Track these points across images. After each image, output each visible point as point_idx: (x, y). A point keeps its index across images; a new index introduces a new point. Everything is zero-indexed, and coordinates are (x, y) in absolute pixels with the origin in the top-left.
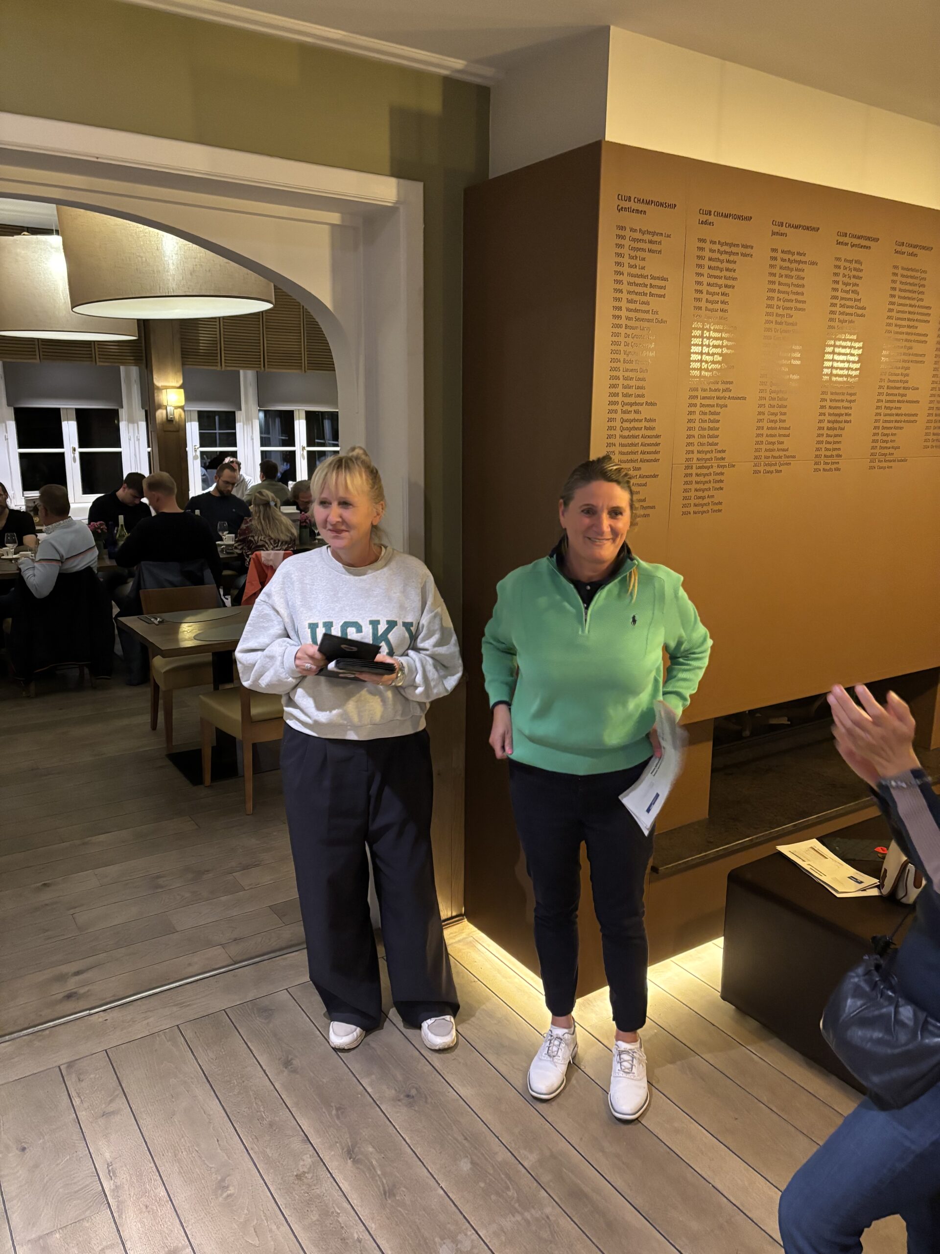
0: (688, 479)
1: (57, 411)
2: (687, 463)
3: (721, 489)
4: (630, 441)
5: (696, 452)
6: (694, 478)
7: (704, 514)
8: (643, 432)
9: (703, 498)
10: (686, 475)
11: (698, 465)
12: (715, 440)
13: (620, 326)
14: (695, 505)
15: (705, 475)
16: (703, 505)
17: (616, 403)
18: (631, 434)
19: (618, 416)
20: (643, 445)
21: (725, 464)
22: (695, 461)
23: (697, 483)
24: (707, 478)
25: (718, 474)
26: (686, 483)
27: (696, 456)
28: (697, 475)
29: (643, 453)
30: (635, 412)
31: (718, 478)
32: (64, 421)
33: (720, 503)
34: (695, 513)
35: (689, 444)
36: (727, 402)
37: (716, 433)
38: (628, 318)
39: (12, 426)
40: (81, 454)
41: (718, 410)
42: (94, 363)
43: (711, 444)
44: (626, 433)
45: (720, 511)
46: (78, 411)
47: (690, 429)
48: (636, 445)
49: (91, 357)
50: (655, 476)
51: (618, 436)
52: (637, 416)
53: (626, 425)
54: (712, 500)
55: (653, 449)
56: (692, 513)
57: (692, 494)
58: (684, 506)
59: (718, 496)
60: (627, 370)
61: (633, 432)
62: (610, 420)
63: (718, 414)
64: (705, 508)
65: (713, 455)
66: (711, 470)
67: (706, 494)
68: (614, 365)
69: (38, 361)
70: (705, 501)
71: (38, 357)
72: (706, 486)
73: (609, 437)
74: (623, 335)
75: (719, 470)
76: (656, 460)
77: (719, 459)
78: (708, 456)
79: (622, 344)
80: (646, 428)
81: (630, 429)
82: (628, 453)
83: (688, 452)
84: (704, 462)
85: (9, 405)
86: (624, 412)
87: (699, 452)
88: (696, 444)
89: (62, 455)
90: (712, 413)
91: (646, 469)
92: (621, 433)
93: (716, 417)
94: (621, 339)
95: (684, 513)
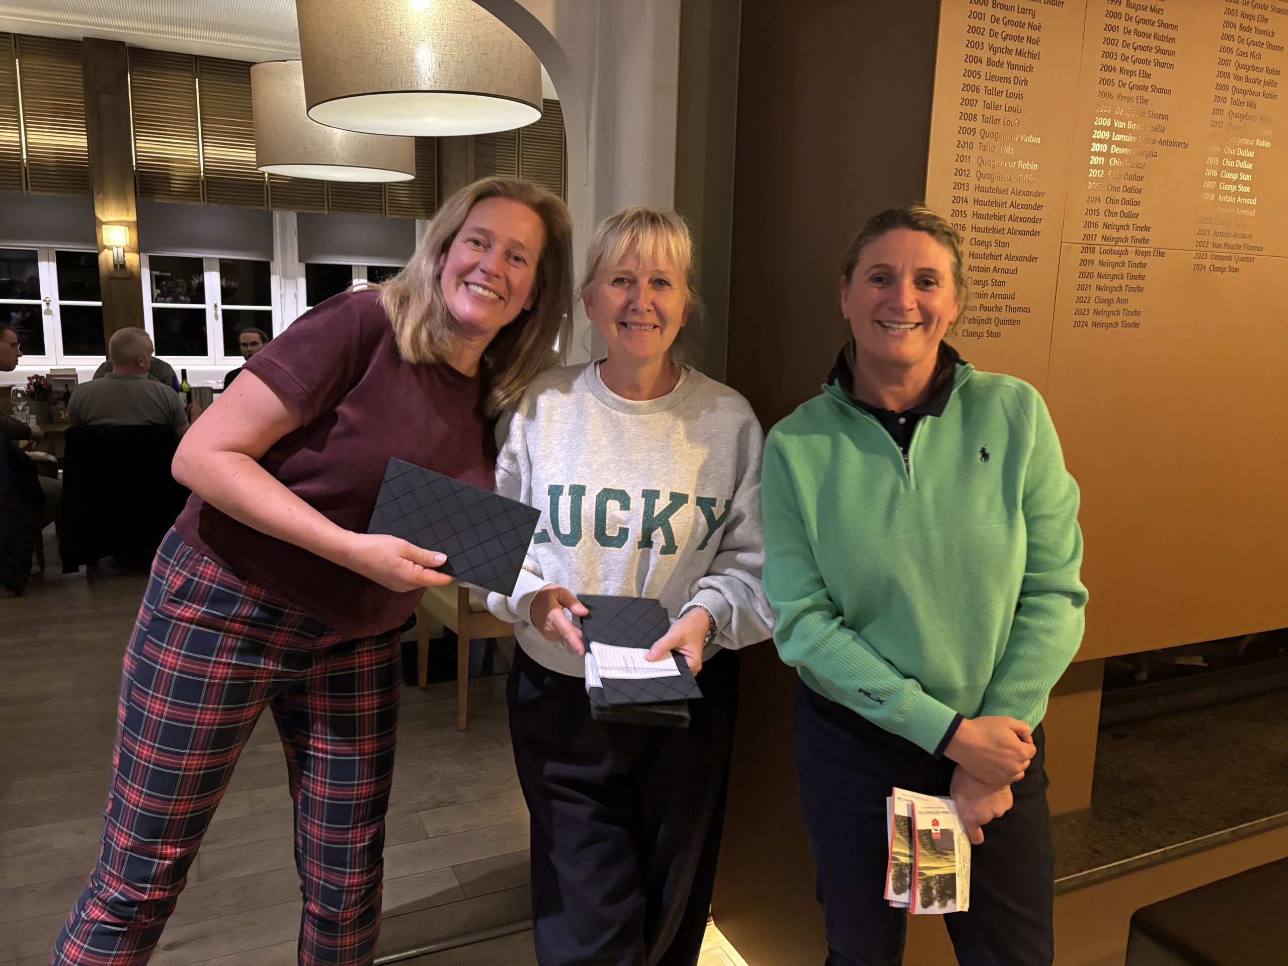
0: (1087, 269)
2: (1086, 242)
3: (1140, 289)
4: (992, 197)
5: (1101, 225)
6: (1097, 269)
7: (1110, 329)
8: (1015, 185)
9: (1109, 302)
10: (1084, 262)
11: (1104, 248)
12: (1135, 209)
14: (1096, 312)
15: (1114, 265)
16: (1109, 314)
17: (972, 131)
18: (994, 186)
19: (974, 153)
20: (1015, 205)
21: (1149, 250)
22: (1099, 240)
23: (1100, 276)
24: (1117, 271)
25: (1136, 265)
26: (1082, 275)
27: (1100, 232)
28: (1101, 263)
29: (1013, 219)
31: (1136, 271)
32: (355, 278)
33: (1137, 313)
34: (1095, 325)
35: (1090, 212)
36: (1159, 148)
37: (1136, 197)
39: (302, 282)
41: (1141, 160)
42: (384, 215)
43: (1126, 215)
44: (986, 183)
45: (1136, 325)
46: (370, 269)
48: (1003, 204)
49: (381, 209)
50: (1032, 259)
51: (972, 187)
53: (986, 170)
54: (1125, 306)
55: (1030, 213)
56: (1090, 324)
57: (1093, 293)
58: (1078, 312)
59: (1135, 301)
60: (992, 78)
61: (998, 183)
62: (961, 158)
63: (1142, 166)
64: (1113, 318)
65: (1129, 233)
66: (1126, 259)
67: (1115, 295)
68: (973, 67)
70: (1114, 307)
71: (326, 207)
72: (1116, 283)
73: (958, 186)
74: (988, 17)
75: (1138, 259)
76: (1034, 233)
77: (1139, 241)
78: (1122, 234)
79: (987, 32)
81: (993, 178)
82: (988, 217)
83: (1088, 224)
84: (1114, 243)
86: (983, 151)
87: (1106, 226)
88: (1102, 212)
91: (1018, 245)
92: (978, 183)
93: (1139, 172)
94: (986, 24)
95: (1077, 324)
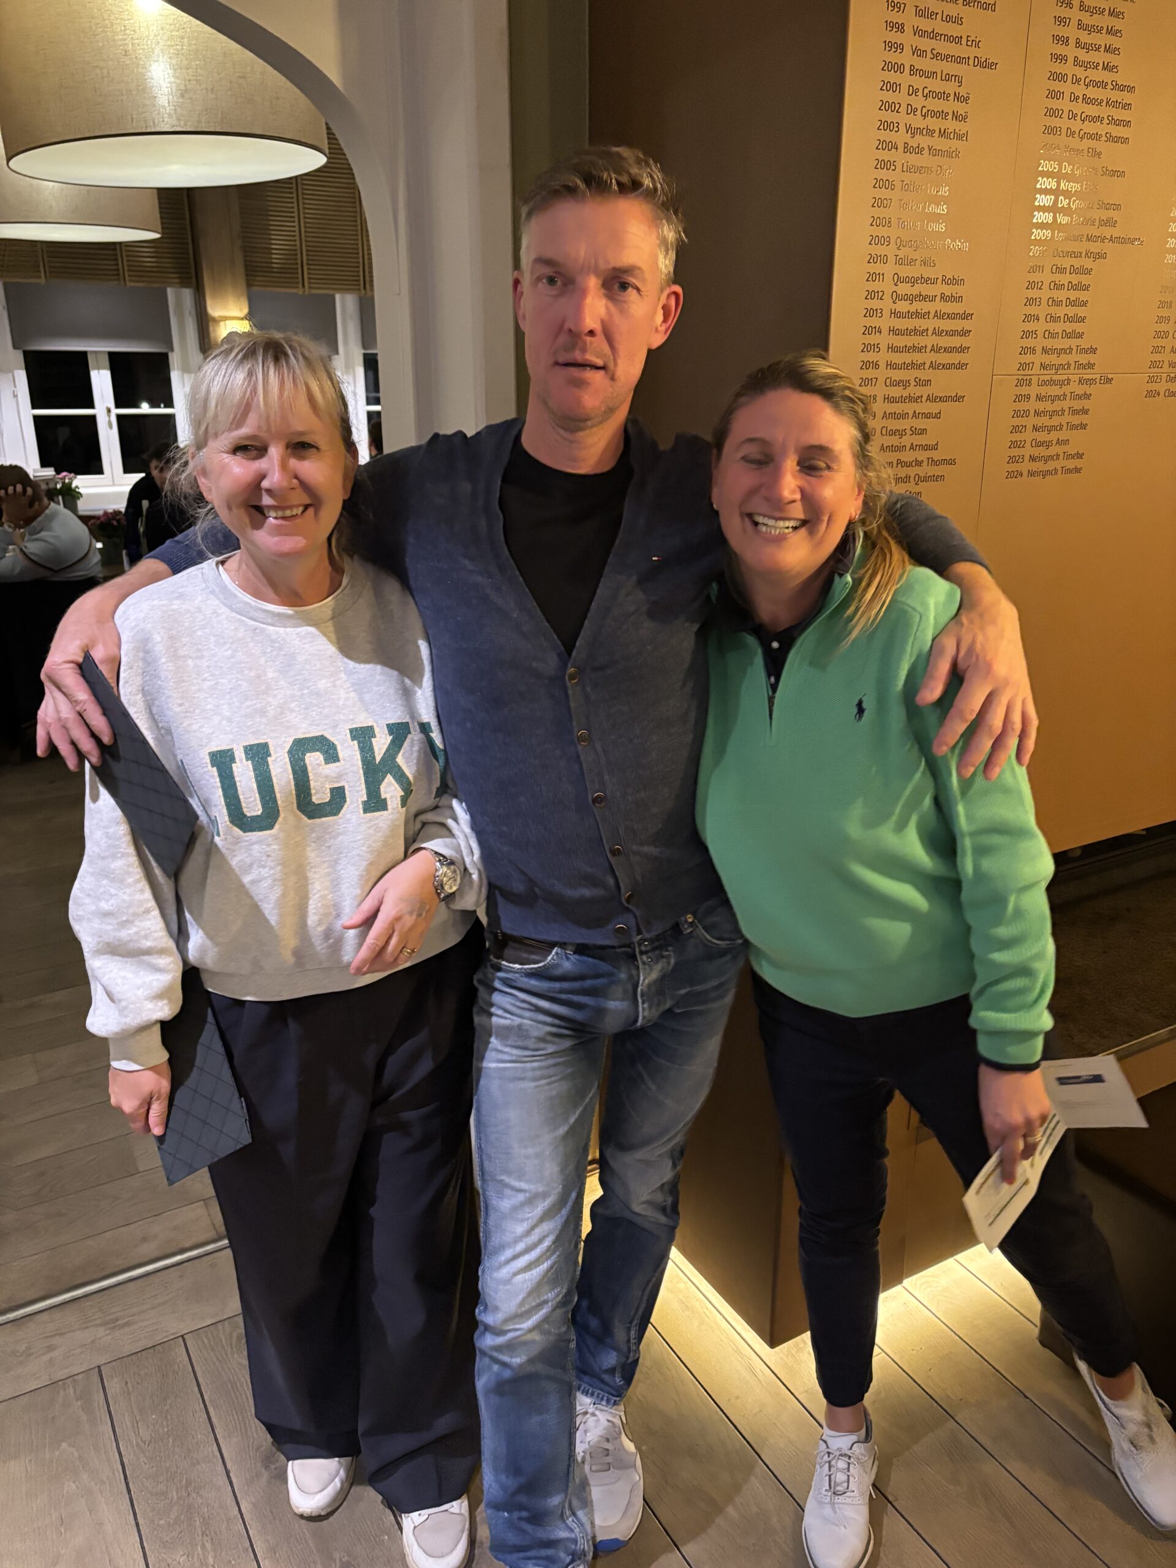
0: (1023, 406)
1: (84, 355)
2: (1021, 372)
3: (1083, 426)
4: (910, 323)
5: (1039, 350)
6: (1033, 405)
7: (1048, 477)
8: (939, 306)
9: (1047, 444)
10: (1019, 398)
11: (1042, 378)
12: (1079, 327)
13: (899, 68)
14: (1033, 459)
15: (1054, 399)
16: (1047, 459)
17: (886, 241)
18: (912, 309)
19: (889, 269)
20: (937, 332)
21: (1094, 377)
22: (1036, 369)
23: (1037, 413)
24: (1057, 406)
25: (1080, 397)
26: (1017, 414)
27: (1039, 358)
28: (1039, 398)
29: (936, 349)
30: (924, 263)
31: (1078, 405)
32: (93, 369)
33: (1080, 456)
34: (1031, 474)
35: (1026, 334)
36: (1107, 247)
37: (1081, 311)
38: (917, 52)
39: (21, 376)
40: (119, 417)
41: (1088, 263)
42: (123, 283)
43: (1069, 335)
44: (903, 306)
45: (1078, 470)
46: (112, 356)
47: (1030, 301)
48: (923, 332)
49: (118, 275)
50: (958, 399)
51: (886, 313)
52: (927, 272)
53: (904, 289)
54: (1065, 448)
55: (956, 342)
56: (1025, 473)
57: (1028, 436)
58: (1012, 460)
59: (1077, 441)
60: (909, 170)
61: (918, 306)
62: (873, 277)
63: (1089, 272)
64: (1051, 465)
65: (1072, 358)
66: (1067, 389)
67: (1054, 436)
68: (885, 155)
69: (42, 281)
70: (1053, 450)
71: (43, 275)
72: (1056, 421)
73: (870, 313)
74: (904, 89)
75: (1080, 390)
76: (961, 366)
77: (1084, 366)
78: (1064, 359)
79: (903, 109)
80: (944, 298)
81: (911, 299)
82: (907, 349)
83: (1024, 350)
84: (1053, 371)
85: (15, 347)
86: (899, 261)
87: (1045, 351)
88: (1040, 334)
89: (93, 418)
90: (1075, 271)
91: (943, 383)
92: (893, 306)
93: (1085, 279)
94: (902, 98)
95: (1011, 475)
